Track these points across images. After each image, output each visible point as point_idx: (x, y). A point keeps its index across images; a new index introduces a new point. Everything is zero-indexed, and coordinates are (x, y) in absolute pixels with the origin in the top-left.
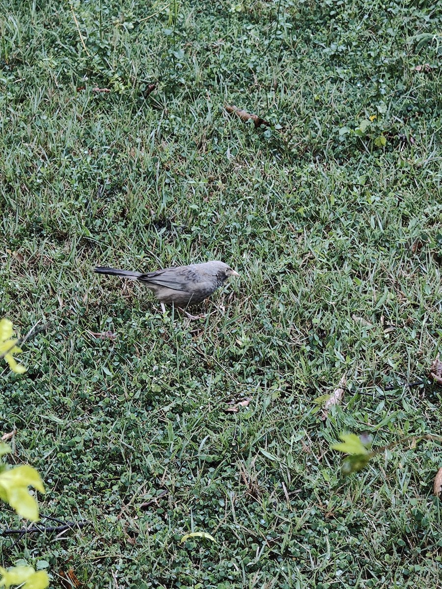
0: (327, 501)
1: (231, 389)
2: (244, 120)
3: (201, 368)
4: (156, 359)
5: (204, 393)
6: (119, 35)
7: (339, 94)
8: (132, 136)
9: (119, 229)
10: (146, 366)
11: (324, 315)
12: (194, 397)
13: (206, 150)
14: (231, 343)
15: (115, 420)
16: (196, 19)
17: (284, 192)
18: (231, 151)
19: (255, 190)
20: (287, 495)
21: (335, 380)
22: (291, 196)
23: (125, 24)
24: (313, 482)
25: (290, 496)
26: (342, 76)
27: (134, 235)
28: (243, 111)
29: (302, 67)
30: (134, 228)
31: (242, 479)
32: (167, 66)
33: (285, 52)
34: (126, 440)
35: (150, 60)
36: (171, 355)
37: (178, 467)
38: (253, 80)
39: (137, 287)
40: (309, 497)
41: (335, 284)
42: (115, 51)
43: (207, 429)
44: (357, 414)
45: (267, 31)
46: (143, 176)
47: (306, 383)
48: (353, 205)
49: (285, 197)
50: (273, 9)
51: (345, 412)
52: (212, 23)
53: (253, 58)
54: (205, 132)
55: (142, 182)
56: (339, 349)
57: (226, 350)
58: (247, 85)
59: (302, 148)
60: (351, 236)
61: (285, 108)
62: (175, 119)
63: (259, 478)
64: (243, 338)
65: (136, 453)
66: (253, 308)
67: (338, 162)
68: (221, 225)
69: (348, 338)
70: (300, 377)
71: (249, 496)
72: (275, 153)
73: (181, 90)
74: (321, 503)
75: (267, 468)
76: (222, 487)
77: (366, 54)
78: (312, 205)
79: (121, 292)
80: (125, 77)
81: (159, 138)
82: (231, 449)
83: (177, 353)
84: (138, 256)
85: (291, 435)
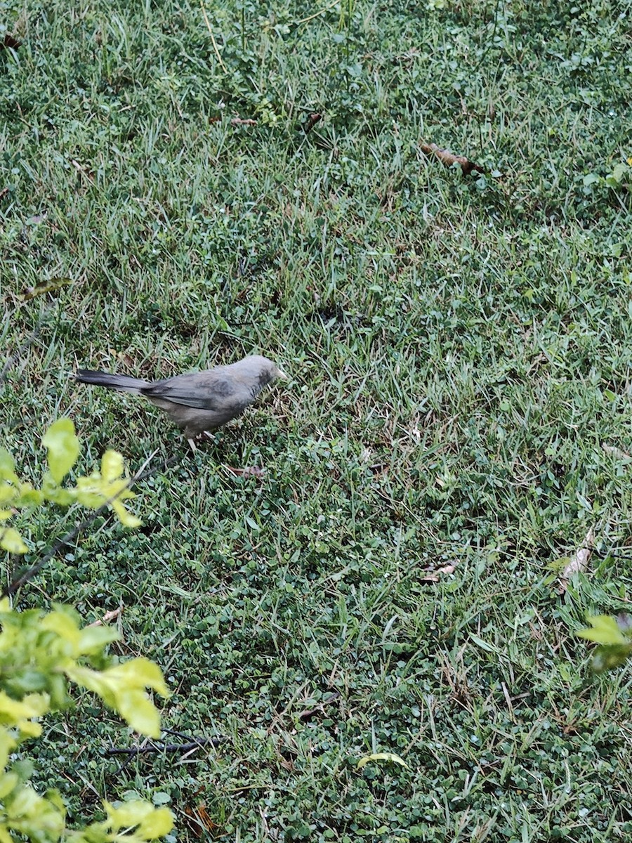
0: (566, 710)
1: (429, 550)
2: (447, 164)
3: (385, 519)
4: (323, 506)
5: (391, 555)
6: (269, 42)
7: (583, 126)
8: (287, 187)
9: (269, 321)
10: (308, 515)
11: (561, 444)
12: (376, 560)
13: (393, 208)
14: (429, 483)
15: (264, 592)
16: (378, 19)
17: (504, 267)
18: (428, 208)
19: (464, 264)
20: (509, 701)
21: (578, 536)
22: (514, 273)
23: (278, 27)
24: (546, 682)
25: (514, 703)
26: (587, 101)
27: (291, 329)
28: (445, 151)
29: (530, 88)
30: (291, 319)
31: (445, 677)
32: (338, 87)
33: (506, 66)
34: (280, 622)
35: (312, 79)
36: (343, 500)
37: (353, 660)
38: (460, 106)
39: (295, 403)
40: (541, 704)
41: (578, 399)
42: (263, 65)
43: (394, 606)
44: (609, 585)
45: (481, 37)
46: (303, 244)
47: (536, 541)
48: (603, 286)
49: (506, 274)
50: (488, 5)
51: (593, 582)
52: (402, 25)
53: (460, 76)
54: (392, 182)
55: (301, 253)
56: (583, 493)
57: (422, 494)
58: (451, 114)
59: (530, 204)
60: (600, 331)
61: (506, 146)
62: (349, 163)
63: (468, 676)
64: (446, 476)
65: (293, 640)
66: (460, 433)
67: (582, 224)
68: (414, 315)
69: (596, 477)
70: (528, 532)
71: (455, 702)
72: (491, 211)
73: (357, 122)
74: (557, 713)
75: (480, 662)
76: (417, 689)
77: (622, 70)
78: (545, 286)
79: (272, 410)
80: (278, 103)
81: (326, 190)
82: (429, 634)
83: (352, 497)
84: (296, 359)
85: (514, 616)
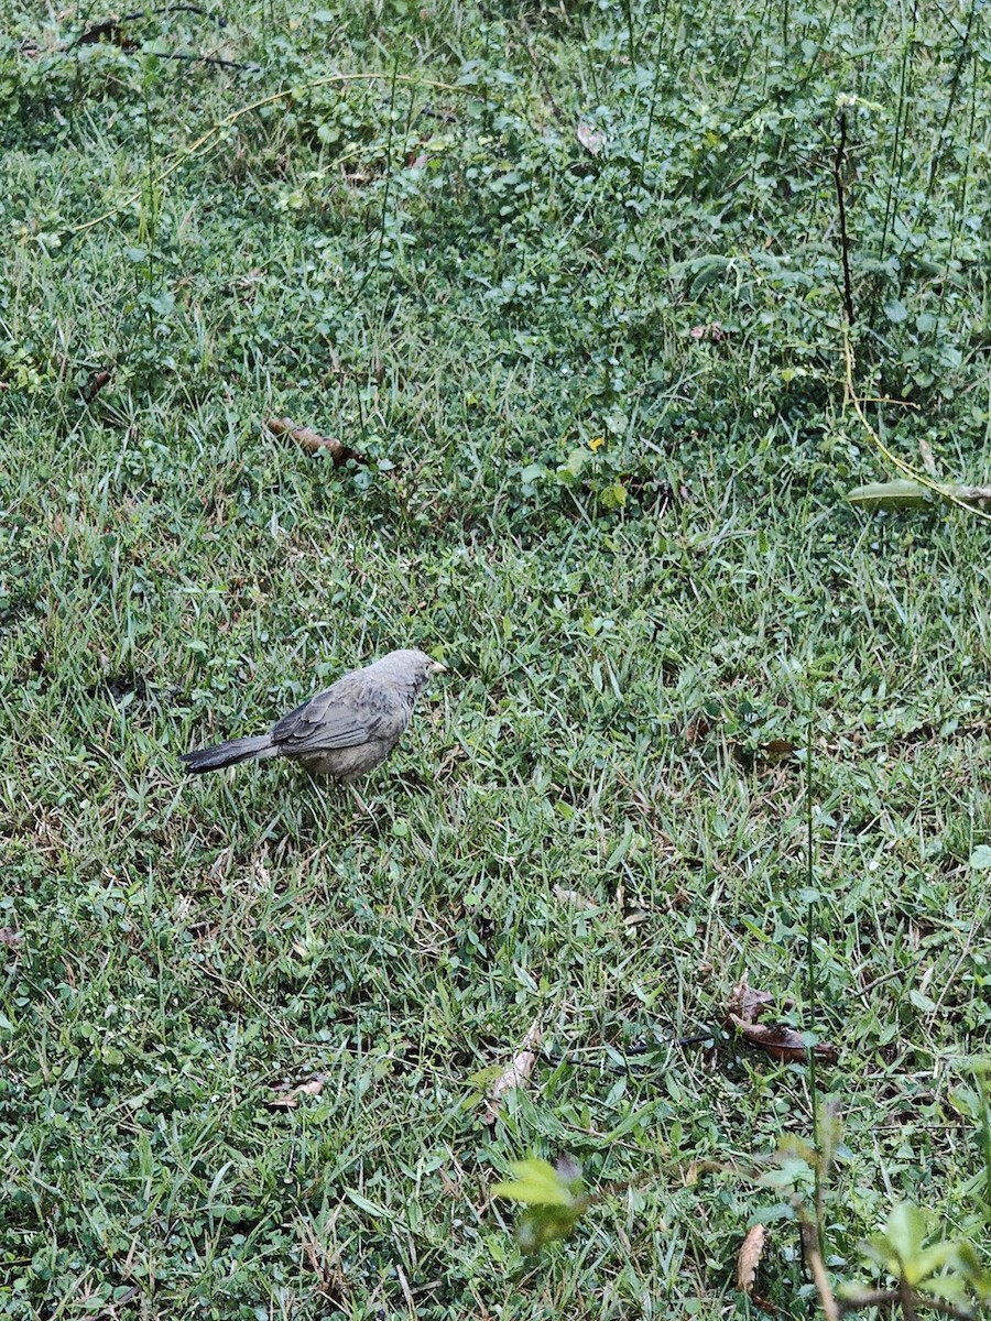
0: (498, 1308)
1: (282, 1056)
2: (310, 450)
3: (213, 1009)
4: (113, 990)
5: (222, 1066)
6: (26, 260)
7: (520, 390)
8: (57, 487)
9: (28, 698)
10: (91, 1005)
11: (490, 886)
12: (199, 1075)
13: (225, 518)
14: (282, 951)
15: (21, 1128)
16: (201, 225)
17: (399, 611)
18: (280, 520)
19: (335, 606)
20: (408, 1295)
21: (516, 1032)
22: (415, 619)
23: (42, 237)
24: (467, 1263)
25: (416, 1297)
26: (527, 352)
27: (63, 710)
28: (306, 431)
29: (438, 331)
30: (63, 695)
31: (307, 1258)
32: (136, 330)
33: (400, 298)
34: (45, 1176)
35: (97, 318)
36: (145, 980)
37: (162, 1235)
38: (329, 361)
39: (70, 827)
40: (459, 1297)
41: (515, 816)
42: (19, 296)
43: (227, 1147)
44: (565, 1108)
45: (361, 252)
46: (82, 577)
47: (450, 1041)
48: (553, 639)
49: (401, 621)
50: (372, 202)
51: (539, 1103)
52: (237, 233)
53: (329, 313)
54: (222, 478)
55: (79, 591)
56: (524, 964)
57: (271, 969)
58: (315, 372)
59: (439, 512)
60: (549, 709)
61: (401, 422)
62: (154, 449)
63: (344, 1256)
64: (309, 940)
65: (66, 1205)
66: (331, 872)
67: (519, 542)
68: (258, 687)
69: (543, 938)
70: (437, 1025)
71: (323, 1298)
72: (378, 524)
73: (168, 385)
74: (484, 1312)
75: (364, 1234)
76: (262, 1278)
77: (580, 303)
78: (463, 639)
79: (33, 839)
80: (42, 355)
81: (119, 493)
82: (282, 1191)
83: (160, 976)
84: (72, 758)
85: (416, 1160)
